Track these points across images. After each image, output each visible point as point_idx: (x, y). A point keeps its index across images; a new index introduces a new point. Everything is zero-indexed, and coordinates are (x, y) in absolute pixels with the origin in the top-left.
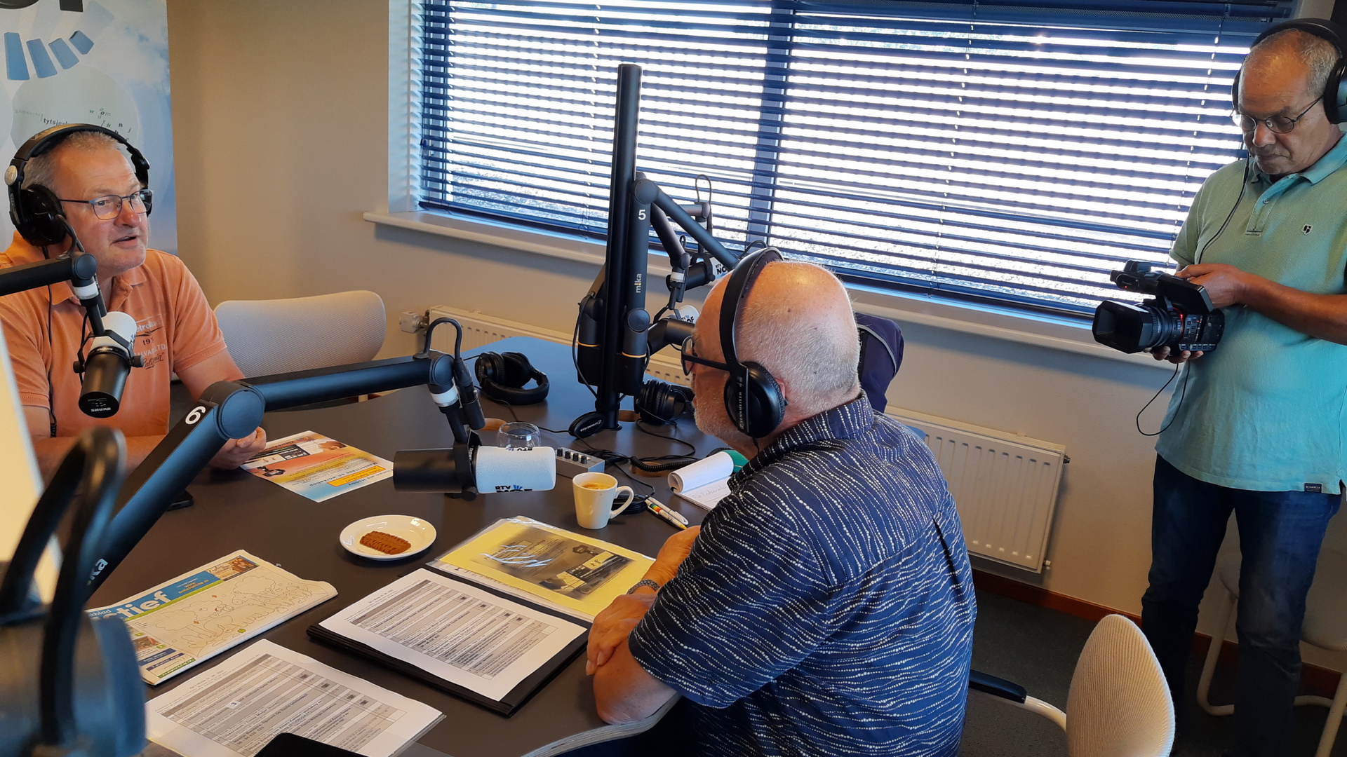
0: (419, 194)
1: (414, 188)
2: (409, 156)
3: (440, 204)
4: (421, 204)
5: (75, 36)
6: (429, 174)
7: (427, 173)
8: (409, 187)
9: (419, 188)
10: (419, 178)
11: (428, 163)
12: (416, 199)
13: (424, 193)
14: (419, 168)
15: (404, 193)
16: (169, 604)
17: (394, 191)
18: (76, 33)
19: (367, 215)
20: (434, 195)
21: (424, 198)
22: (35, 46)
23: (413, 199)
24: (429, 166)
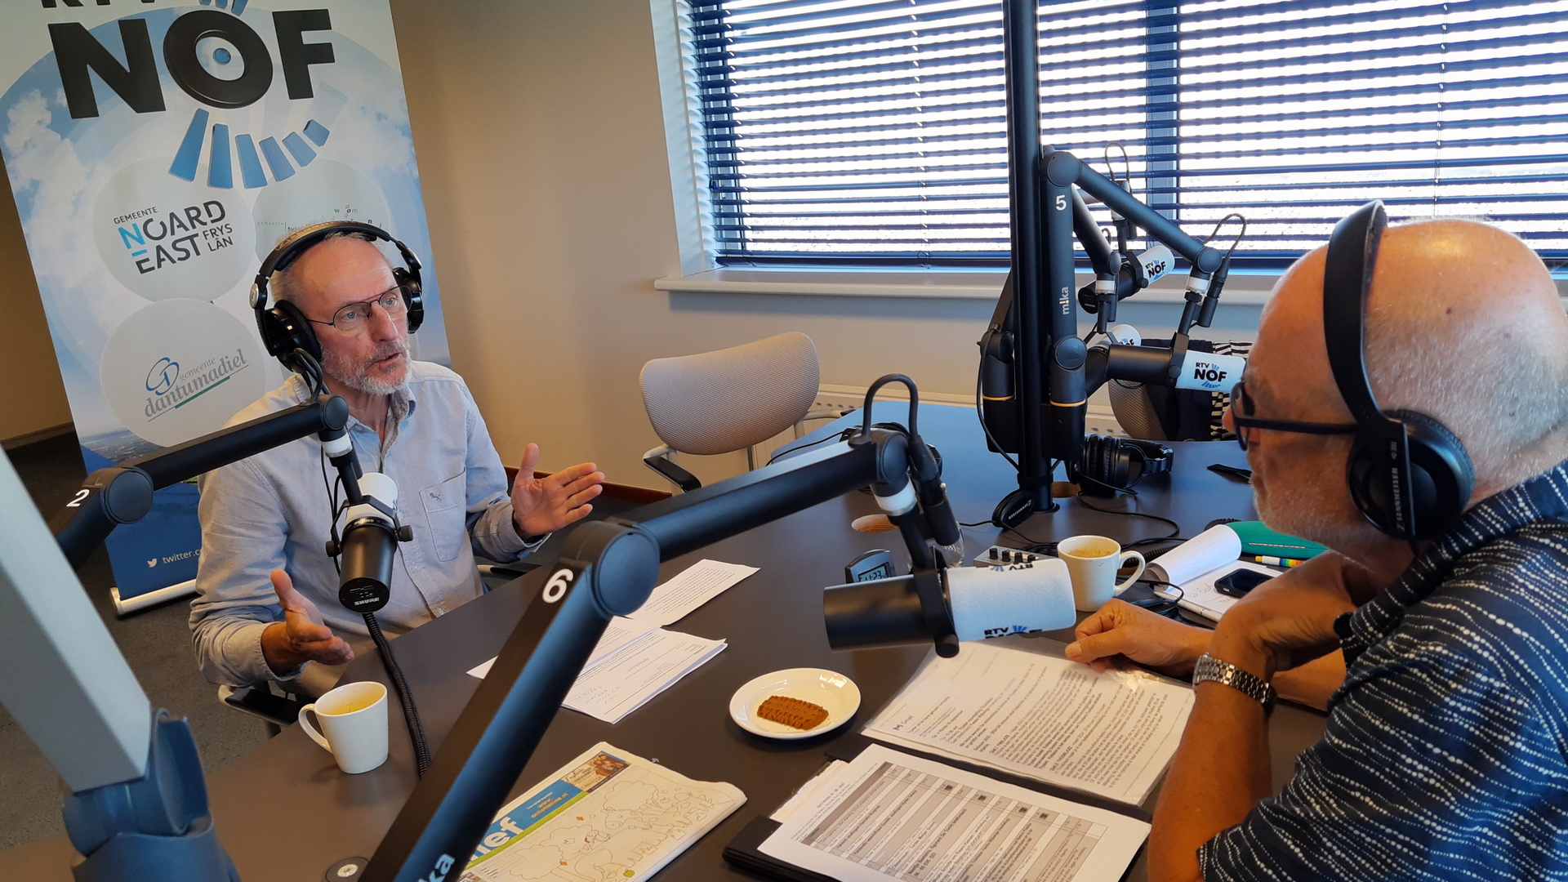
0: (714, 248)
1: (707, 241)
2: (697, 204)
3: (741, 256)
4: (719, 260)
5: (308, 129)
6: (724, 221)
7: (721, 222)
8: (702, 242)
9: (713, 241)
10: (712, 229)
11: (720, 209)
12: (711, 255)
13: (720, 246)
14: (711, 216)
15: (698, 250)
16: (522, 836)
17: (686, 248)
18: (309, 123)
19: (658, 284)
20: (731, 246)
21: (722, 252)
22: (268, 145)
23: (707, 255)
24: (722, 211)
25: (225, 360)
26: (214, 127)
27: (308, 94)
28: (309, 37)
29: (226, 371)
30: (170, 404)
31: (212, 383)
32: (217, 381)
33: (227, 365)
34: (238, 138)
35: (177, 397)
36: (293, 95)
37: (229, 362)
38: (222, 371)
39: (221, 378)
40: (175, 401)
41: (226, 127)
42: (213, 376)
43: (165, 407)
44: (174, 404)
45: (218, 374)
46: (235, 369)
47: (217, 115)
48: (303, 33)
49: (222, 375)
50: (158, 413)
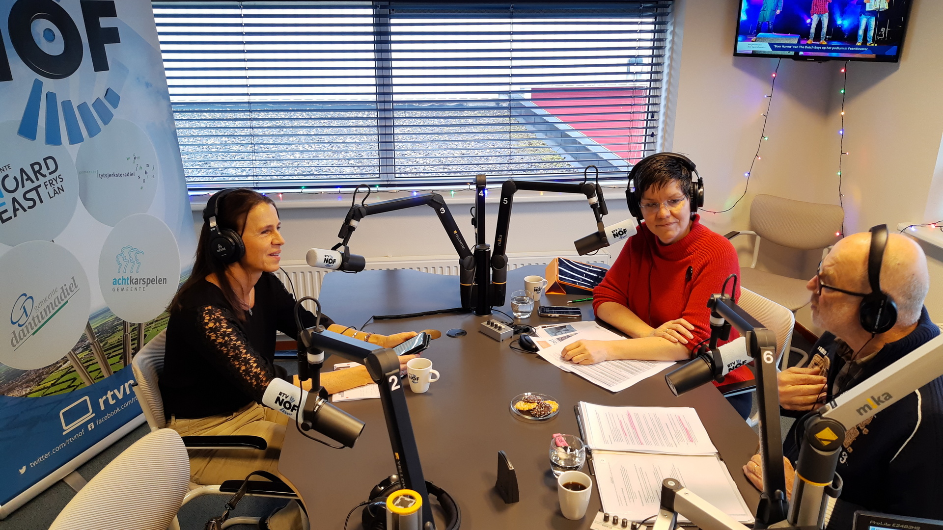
5: (107, 95)
25: (64, 288)
26: (47, 94)
27: (106, 68)
28: (105, 22)
29: (65, 297)
30: (28, 332)
31: (56, 309)
32: (60, 306)
33: (65, 291)
34: (63, 103)
35: (33, 325)
36: (97, 69)
37: (66, 289)
38: (63, 298)
39: (63, 303)
40: (32, 329)
41: (54, 95)
42: (57, 303)
43: (25, 336)
44: (32, 332)
45: (60, 300)
46: (71, 294)
47: (49, 85)
48: (101, 19)
49: (62, 300)
50: (21, 342)
